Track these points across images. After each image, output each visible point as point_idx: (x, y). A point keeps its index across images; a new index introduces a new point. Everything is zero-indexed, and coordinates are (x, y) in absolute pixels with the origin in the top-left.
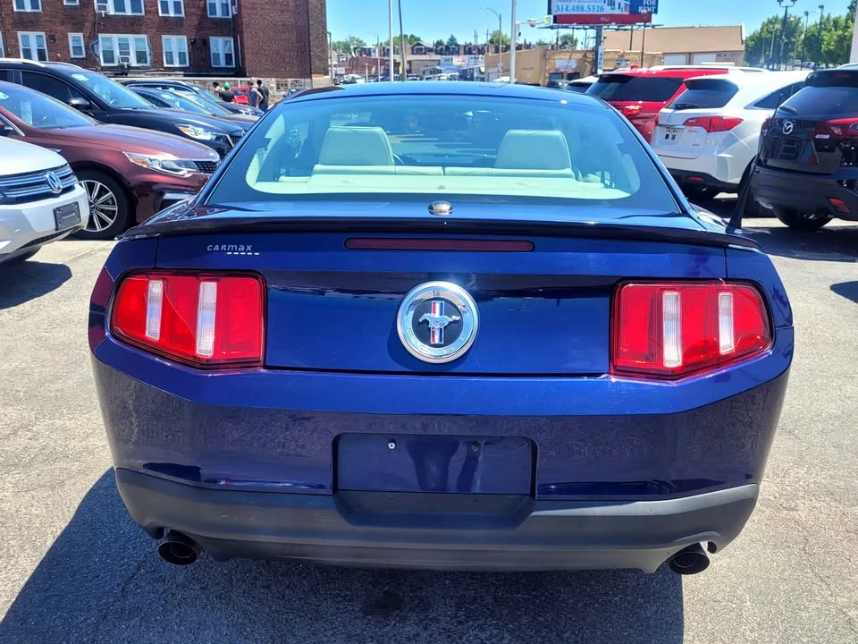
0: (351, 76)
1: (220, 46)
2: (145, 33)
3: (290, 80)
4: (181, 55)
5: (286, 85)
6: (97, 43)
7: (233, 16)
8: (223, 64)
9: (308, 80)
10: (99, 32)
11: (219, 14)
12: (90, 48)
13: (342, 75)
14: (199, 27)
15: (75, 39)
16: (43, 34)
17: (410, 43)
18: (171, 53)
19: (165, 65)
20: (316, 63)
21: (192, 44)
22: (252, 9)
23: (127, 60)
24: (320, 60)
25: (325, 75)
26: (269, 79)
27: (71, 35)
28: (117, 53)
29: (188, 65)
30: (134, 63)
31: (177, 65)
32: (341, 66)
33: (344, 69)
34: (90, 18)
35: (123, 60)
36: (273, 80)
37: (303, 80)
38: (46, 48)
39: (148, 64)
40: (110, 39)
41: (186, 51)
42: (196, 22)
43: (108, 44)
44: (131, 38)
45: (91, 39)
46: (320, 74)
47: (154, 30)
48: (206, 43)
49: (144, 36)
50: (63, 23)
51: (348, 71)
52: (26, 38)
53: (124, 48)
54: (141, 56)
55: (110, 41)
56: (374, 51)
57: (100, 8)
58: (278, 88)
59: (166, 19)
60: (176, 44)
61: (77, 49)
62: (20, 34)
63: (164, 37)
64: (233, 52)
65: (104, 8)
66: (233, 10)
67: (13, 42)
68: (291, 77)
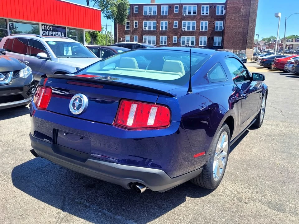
0: (268, 49)
1: (217, 40)
2: (195, 36)
3: (238, 50)
4: (205, 42)
5: (236, 52)
6: (181, 39)
7: (223, 30)
8: (217, 45)
9: (244, 50)
10: (182, 36)
11: (218, 30)
12: (178, 41)
13: (265, 49)
14: (211, 34)
15: (175, 38)
16: (167, 36)
17: (295, 38)
18: (202, 42)
19: (199, 45)
20: (248, 45)
21: (208, 39)
22: (229, 27)
23: (188, 44)
24: (250, 44)
25: (251, 49)
26: (231, 50)
27: (174, 37)
28: (186, 42)
29: (206, 45)
30: (190, 45)
31: (203, 45)
32: (264, 46)
33: (266, 47)
34: (180, 32)
35: (187, 44)
36: (232, 50)
37: (242, 50)
38: (167, 40)
39: (194, 45)
40: (185, 38)
41: (206, 41)
42: (211, 32)
43: (183, 39)
44: (190, 37)
45: (179, 38)
46: (249, 48)
47: (197, 35)
48: (213, 39)
49: (194, 37)
50: (172, 33)
51: (267, 48)
52: (162, 38)
53: (188, 40)
54: (192, 43)
55: (184, 38)
56: (280, 41)
57: (183, 29)
58: (234, 53)
59: (202, 32)
60: (204, 39)
61: (175, 41)
62: (161, 36)
63: (200, 37)
64: (221, 41)
65: (184, 29)
66: (223, 28)
67: (159, 39)
68: (238, 49)
